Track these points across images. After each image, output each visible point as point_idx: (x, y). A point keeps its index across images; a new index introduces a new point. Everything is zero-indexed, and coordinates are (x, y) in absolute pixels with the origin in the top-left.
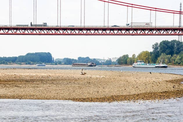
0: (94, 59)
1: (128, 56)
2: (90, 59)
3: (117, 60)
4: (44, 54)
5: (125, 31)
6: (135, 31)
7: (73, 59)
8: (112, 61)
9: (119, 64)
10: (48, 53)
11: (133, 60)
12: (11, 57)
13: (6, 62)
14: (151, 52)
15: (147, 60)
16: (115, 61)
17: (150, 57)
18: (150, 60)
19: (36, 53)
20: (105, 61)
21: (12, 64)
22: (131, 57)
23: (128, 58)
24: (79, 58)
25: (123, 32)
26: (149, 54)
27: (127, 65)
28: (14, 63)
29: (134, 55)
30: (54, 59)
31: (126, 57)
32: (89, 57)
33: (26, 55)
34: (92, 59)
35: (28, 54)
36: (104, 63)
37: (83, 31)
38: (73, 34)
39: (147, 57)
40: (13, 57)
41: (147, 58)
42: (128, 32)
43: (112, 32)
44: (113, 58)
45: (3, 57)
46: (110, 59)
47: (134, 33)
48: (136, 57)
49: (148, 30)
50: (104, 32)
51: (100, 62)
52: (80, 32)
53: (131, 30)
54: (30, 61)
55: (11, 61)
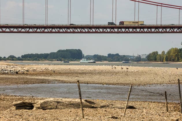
0: (123, 56)
1: (158, 53)
2: (120, 56)
3: (146, 57)
4: (75, 51)
5: (154, 29)
6: (164, 29)
7: (103, 56)
8: (142, 58)
9: (149, 60)
10: (79, 49)
11: (163, 57)
12: (43, 54)
13: (38, 58)
14: (180, 49)
15: (177, 56)
16: (145, 57)
17: (179, 54)
18: (179, 57)
19: (67, 50)
20: (135, 57)
21: (44, 61)
22: (160, 54)
23: (158, 54)
24: (109, 55)
25: (153, 30)
26: (178, 50)
27: (157, 62)
28: (45, 59)
29: (163, 52)
30: (84, 56)
31: (155, 54)
32: (119, 54)
33: (57, 52)
34: (121, 56)
35: (59, 51)
36: (133, 59)
37: (115, 29)
38: (104, 32)
39: (176, 53)
40: (45, 54)
41: (176, 55)
42: (157, 30)
43: (142, 30)
44: (142, 55)
45: (35, 54)
46: (139, 55)
47: (163, 31)
48: (166, 53)
49: (176, 28)
50: (134, 30)
51: (130, 58)
52: (112, 30)
53: (161, 28)
54: (61, 58)
55: (42, 58)
